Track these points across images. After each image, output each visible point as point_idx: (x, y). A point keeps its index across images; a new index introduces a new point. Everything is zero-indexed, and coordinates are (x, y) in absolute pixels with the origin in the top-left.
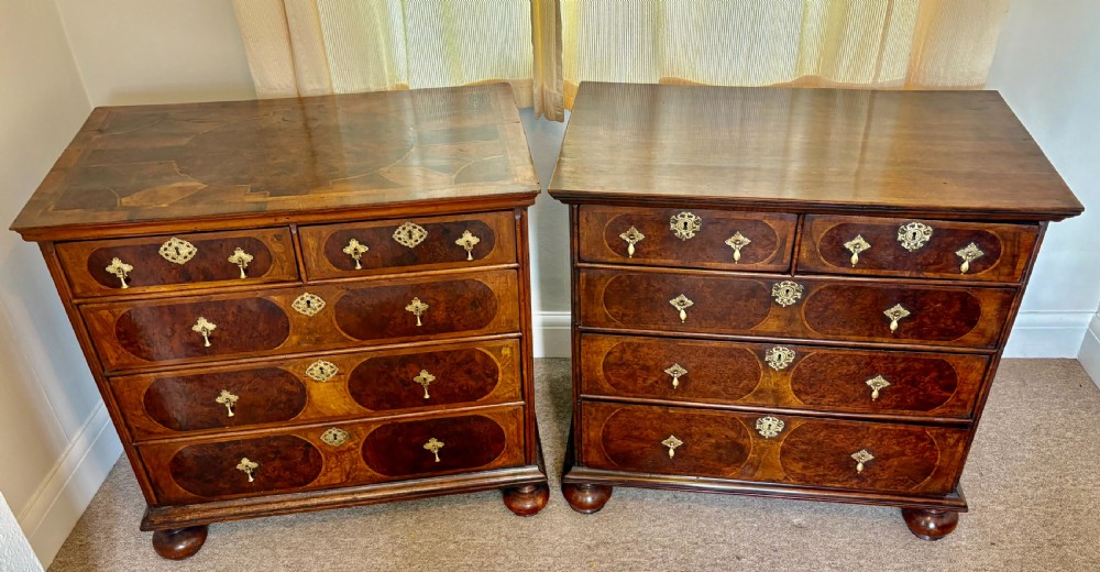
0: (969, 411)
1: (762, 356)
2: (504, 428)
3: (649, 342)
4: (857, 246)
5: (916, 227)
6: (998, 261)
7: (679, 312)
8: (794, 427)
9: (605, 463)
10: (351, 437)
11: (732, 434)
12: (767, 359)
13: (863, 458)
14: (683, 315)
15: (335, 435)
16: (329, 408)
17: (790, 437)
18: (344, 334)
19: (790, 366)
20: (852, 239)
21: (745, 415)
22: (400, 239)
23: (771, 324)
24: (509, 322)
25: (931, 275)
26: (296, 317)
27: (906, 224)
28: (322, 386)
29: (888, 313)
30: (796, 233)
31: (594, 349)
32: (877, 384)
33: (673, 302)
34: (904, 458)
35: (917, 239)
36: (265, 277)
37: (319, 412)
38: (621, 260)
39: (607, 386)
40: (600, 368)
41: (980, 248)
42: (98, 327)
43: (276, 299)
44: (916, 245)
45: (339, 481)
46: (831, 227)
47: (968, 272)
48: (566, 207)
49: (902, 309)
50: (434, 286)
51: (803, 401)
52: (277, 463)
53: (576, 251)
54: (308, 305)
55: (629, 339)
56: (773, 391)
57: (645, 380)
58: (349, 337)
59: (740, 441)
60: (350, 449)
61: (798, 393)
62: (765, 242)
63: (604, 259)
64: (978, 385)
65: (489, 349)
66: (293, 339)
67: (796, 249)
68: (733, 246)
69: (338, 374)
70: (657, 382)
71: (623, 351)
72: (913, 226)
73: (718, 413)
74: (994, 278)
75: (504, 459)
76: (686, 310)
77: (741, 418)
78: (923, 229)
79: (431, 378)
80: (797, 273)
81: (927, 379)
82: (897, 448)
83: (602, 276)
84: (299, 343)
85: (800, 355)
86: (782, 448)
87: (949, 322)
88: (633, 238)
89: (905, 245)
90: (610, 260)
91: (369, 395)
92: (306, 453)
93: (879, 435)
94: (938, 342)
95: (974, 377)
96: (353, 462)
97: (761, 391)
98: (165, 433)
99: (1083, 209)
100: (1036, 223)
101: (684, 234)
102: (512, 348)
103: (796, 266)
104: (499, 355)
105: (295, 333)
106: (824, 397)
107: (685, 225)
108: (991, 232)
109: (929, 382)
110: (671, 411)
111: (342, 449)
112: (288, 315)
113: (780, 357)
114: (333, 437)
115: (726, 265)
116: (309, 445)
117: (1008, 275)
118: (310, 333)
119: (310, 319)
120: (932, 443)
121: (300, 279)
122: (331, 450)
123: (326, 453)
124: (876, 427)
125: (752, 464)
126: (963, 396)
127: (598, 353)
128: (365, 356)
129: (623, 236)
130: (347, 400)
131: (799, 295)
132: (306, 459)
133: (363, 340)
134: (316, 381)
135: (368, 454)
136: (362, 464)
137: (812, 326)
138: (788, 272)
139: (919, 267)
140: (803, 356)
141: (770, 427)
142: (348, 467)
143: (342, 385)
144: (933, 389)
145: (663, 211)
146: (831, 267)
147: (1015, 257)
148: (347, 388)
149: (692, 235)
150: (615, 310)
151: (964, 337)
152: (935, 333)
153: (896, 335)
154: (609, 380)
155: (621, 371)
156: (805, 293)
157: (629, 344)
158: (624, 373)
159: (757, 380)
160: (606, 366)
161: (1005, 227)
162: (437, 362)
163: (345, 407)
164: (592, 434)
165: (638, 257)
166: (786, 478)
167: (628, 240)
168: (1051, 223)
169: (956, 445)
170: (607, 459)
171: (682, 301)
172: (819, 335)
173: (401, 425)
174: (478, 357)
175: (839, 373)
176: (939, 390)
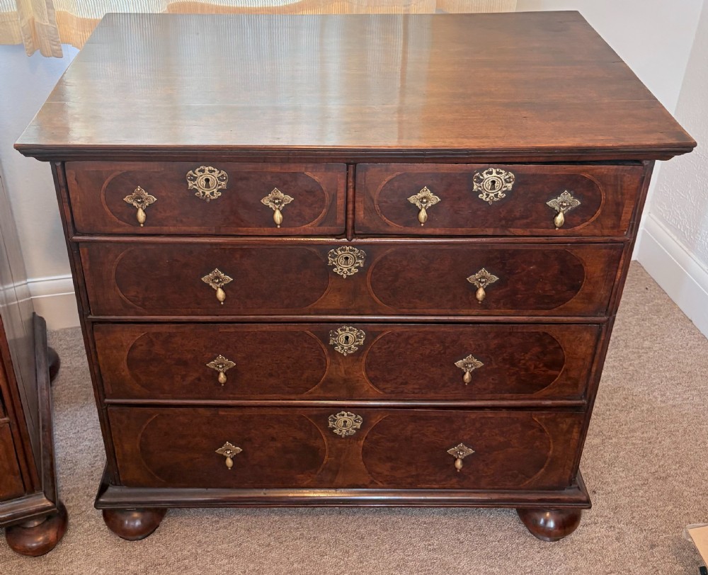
0: (581, 388)
1: (326, 341)
3: (181, 330)
4: (425, 199)
5: (494, 174)
6: (599, 212)
7: (216, 291)
8: (374, 422)
9: (149, 479)
11: (301, 436)
12: (331, 343)
13: (461, 453)
14: (221, 294)
17: (371, 434)
19: (361, 349)
20: (417, 191)
21: (315, 412)
23: (334, 300)
25: (520, 232)
27: (481, 171)
29: (472, 279)
30: (347, 187)
31: (113, 343)
32: (468, 365)
33: (205, 279)
34: (510, 450)
35: (497, 189)
38: (130, 229)
39: (136, 387)
40: (124, 366)
41: (575, 196)
44: (496, 196)
46: (389, 178)
47: (565, 225)
48: (48, 164)
49: (488, 275)
51: (383, 390)
53: (69, 220)
55: (155, 329)
56: (345, 381)
57: (183, 377)
59: (312, 443)
61: (374, 380)
62: (311, 200)
63: (108, 229)
64: (589, 359)
67: (350, 206)
68: (271, 205)
70: (199, 379)
71: (150, 344)
72: (491, 173)
73: (280, 412)
74: (596, 231)
76: (224, 289)
77: (309, 416)
78: (504, 176)
80: (355, 235)
81: (528, 356)
82: (502, 439)
85: (370, 336)
86: (364, 446)
87: (548, 287)
88: (141, 200)
89: (483, 197)
90: (116, 230)
93: (478, 425)
94: (537, 312)
95: (583, 350)
97: (329, 381)
99: (695, 145)
100: (639, 162)
101: (208, 193)
103: (353, 228)
106: (406, 383)
107: (207, 182)
108: (587, 175)
109: (530, 359)
110: (221, 413)
113: (347, 340)
115: (267, 231)
117: (613, 228)
120: (542, 431)
124: (473, 416)
125: (329, 469)
126: (573, 374)
127: (118, 348)
129: (127, 199)
131: (361, 263)
137: (382, 299)
138: (344, 234)
139: (504, 222)
140: (375, 337)
141: (345, 424)
144: (536, 367)
145: (176, 165)
146: (395, 227)
147: (619, 205)
149: (217, 195)
150: (132, 292)
151: (569, 304)
152: (531, 301)
153: (485, 305)
154: (137, 380)
155: (152, 369)
156: (368, 260)
157: (157, 335)
158: (156, 370)
159: (323, 368)
160: (131, 362)
161: (603, 169)
164: (128, 447)
165: (152, 225)
166: (372, 482)
167: (135, 204)
168: (658, 163)
169: (569, 431)
170: (150, 475)
171: (217, 277)
172: (389, 310)
175: (421, 354)
176: (544, 369)
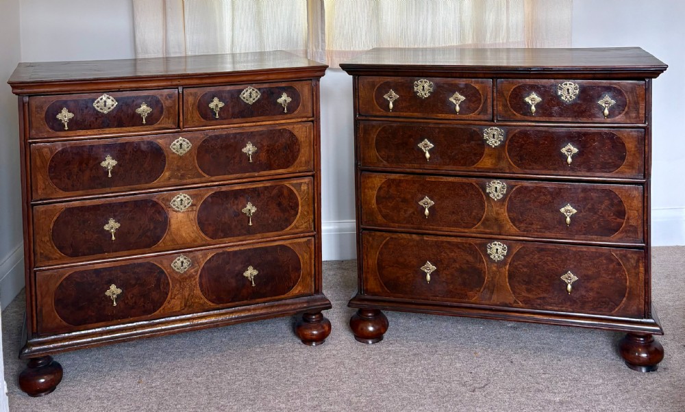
1: (484, 190)
2: (300, 257)
3: (407, 178)
4: (533, 99)
5: (568, 85)
6: (627, 108)
7: (425, 153)
8: (514, 251)
9: (380, 290)
10: (192, 265)
11: (471, 259)
12: (488, 191)
14: (428, 155)
15: (182, 262)
16: (181, 236)
17: (513, 260)
18: (200, 171)
19: (505, 196)
20: (528, 95)
21: (478, 241)
22: (244, 98)
23: (487, 162)
24: (307, 163)
25: (586, 120)
26: (171, 156)
27: (561, 83)
28: (180, 215)
29: (564, 150)
30: (493, 92)
31: (370, 185)
32: (568, 211)
33: (420, 145)
34: (601, 279)
35: (571, 93)
36: (156, 126)
37: (173, 240)
38: (386, 113)
39: (380, 217)
40: (374, 201)
41: (613, 98)
42: (38, 162)
43: (161, 142)
44: (571, 98)
45: (178, 309)
46: (514, 88)
47: (610, 116)
48: (351, 76)
49: (572, 148)
50: (261, 134)
51: (519, 228)
52: (136, 291)
53: (357, 108)
54: (180, 145)
55: (393, 176)
56: (496, 220)
57: (406, 211)
58: (203, 173)
59: (478, 266)
60: (191, 277)
61: (513, 221)
62: (474, 99)
63: (375, 113)
64: (641, 211)
65: (292, 185)
66: (167, 174)
67: (495, 103)
68: (454, 102)
69: (192, 205)
70: (414, 213)
71: (389, 186)
72: (566, 84)
73: (459, 241)
74: (628, 120)
75: (299, 288)
76: (430, 151)
77: (476, 244)
78: (573, 86)
79: (254, 210)
80: (498, 120)
81: (603, 206)
82: (594, 270)
83: (373, 126)
84: (169, 178)
85: (510, 188)
86: (509, 270)
87: (607, 157)
88: (392, 97)
89: (564, 98)
90: (378, 114)
91: (210, 224)
92: (158, 280)
93: (578, 257)
94: (603, 174)
95: (636, 203)
96: (192, 290)
97: (487, 219)
98: (60, 259)
99: (666, 66)
101: (423, 94)
102: (308, 184)
103: (497, 116)
104: (299, 190)
105: (169, 169)
106: (532, 224)
107: (424, 88)
108: (616, 86)
109: (605, 209)
110: (425, 238)
111: (185, 275)
112: (166, 154)
113: (496, 189)
114: (181, 264)
115: (452, 116)
116: (163, 272)
117: (636, 118)
118: (178, 170)
119: (180, 157)
120: (619, 264)
121: (179, 127)
122: (177, 277)
123: (174, 279)
124: (574, 250)
125: (488, 288)
126: (633, 222)
127: (372, 188)
128: (212, 190)
129: (385, 97)
130: (195, 228)
131: (502, 138)
132: (158, 286)
133: (212, 176)
134: (176, 211)
135: (204, 280)
136: (198, 292)
137: (515, 163)
138: (492, 120)
139: (576, 114)
140: (512, 188)
141: (497, 250)
142: (187, 294)
143: (193, 215)
144: (609, 216)
145: (409, 79)
146: (519, 116)
147: (636, 104)
148: (196, 217)
149: (428, 95)
150: (383, 153)
151: (621, 169)
152: (598, 166)
154: (381, 211)
155: (389, 204)
157: (393, 180)
158: (391, 205)
159: (483, 209)
160: (378, 199)
161: (624, 83)
162: (259, 195)
163: (192, 235)
164: (370, 262)
165: (395, 111)
166: (515, 302)
167: (389, 99)
169: (637, 266)
170: (381, 286)
171: (426, 144)
172: (519, 170)
173: (229, 253)
174: (285, 192)
175: (539, 202)
176: (614, 217)
